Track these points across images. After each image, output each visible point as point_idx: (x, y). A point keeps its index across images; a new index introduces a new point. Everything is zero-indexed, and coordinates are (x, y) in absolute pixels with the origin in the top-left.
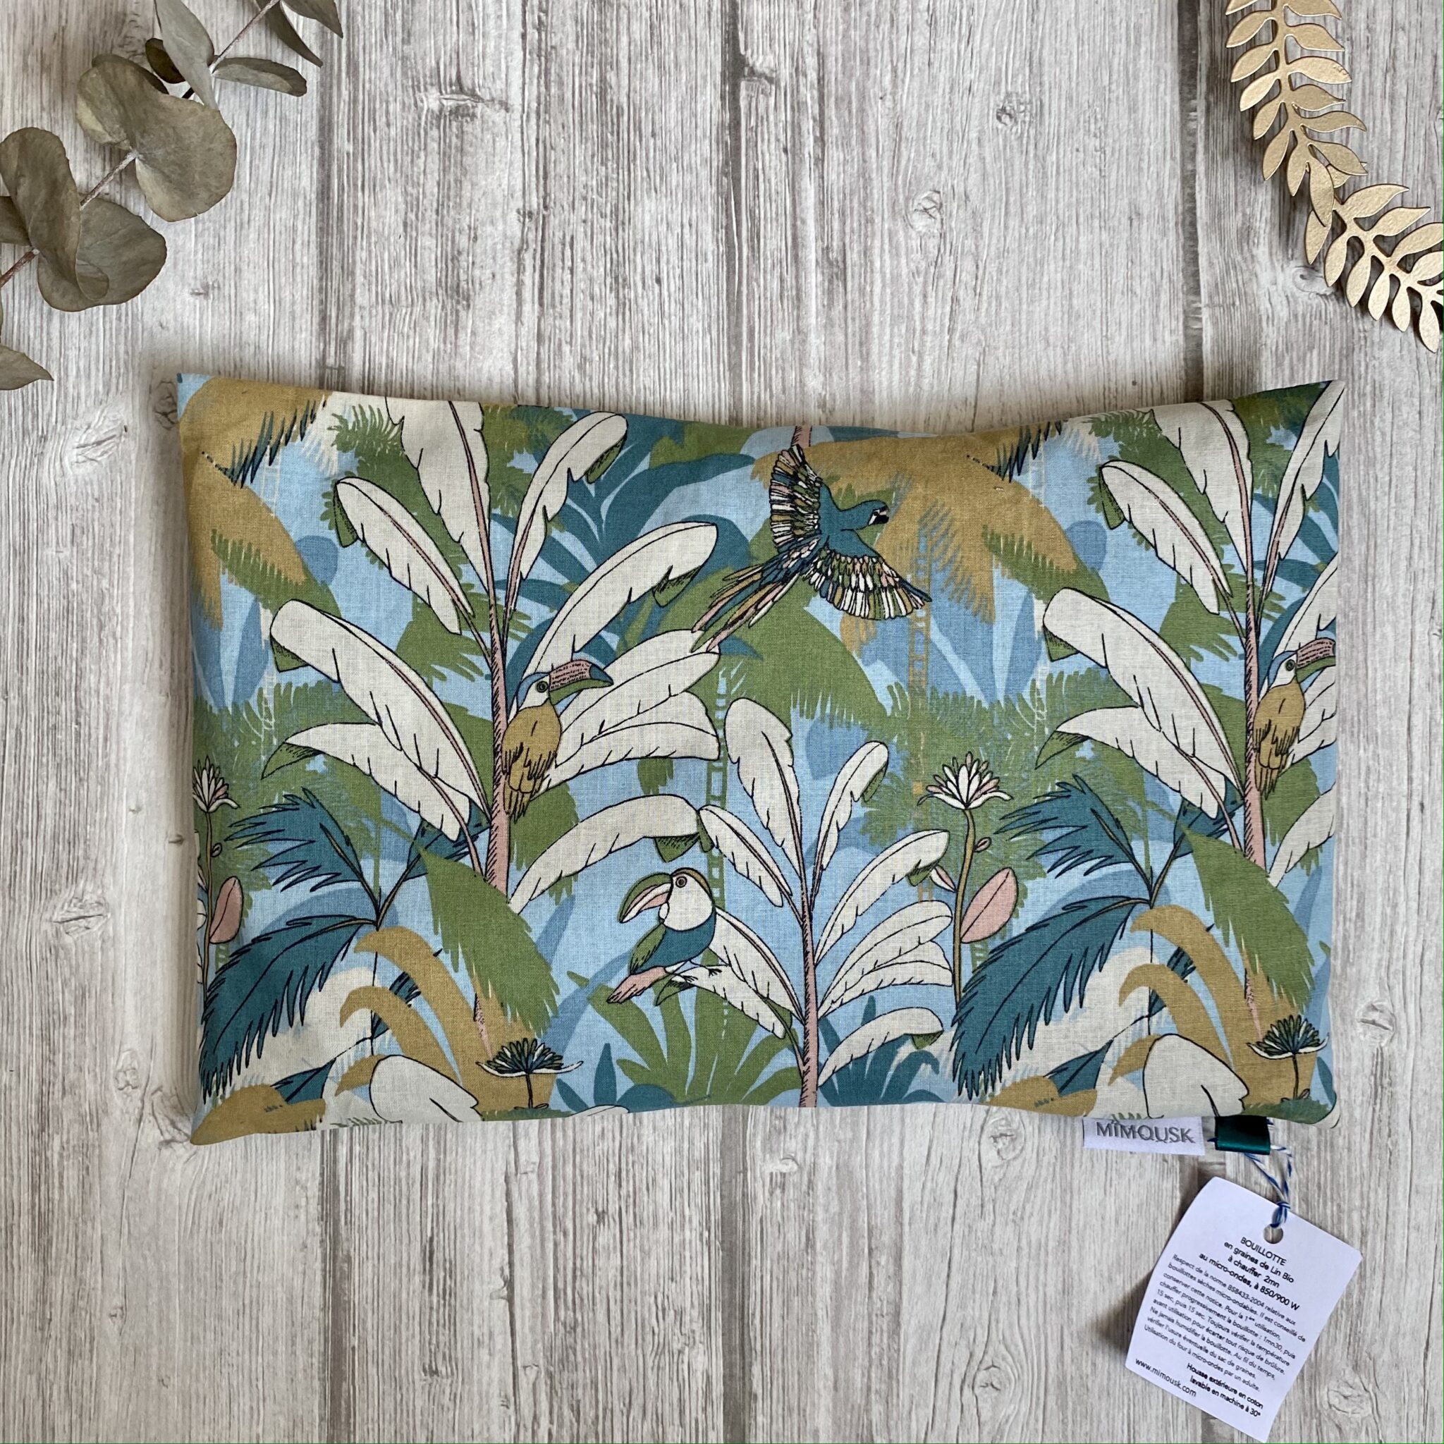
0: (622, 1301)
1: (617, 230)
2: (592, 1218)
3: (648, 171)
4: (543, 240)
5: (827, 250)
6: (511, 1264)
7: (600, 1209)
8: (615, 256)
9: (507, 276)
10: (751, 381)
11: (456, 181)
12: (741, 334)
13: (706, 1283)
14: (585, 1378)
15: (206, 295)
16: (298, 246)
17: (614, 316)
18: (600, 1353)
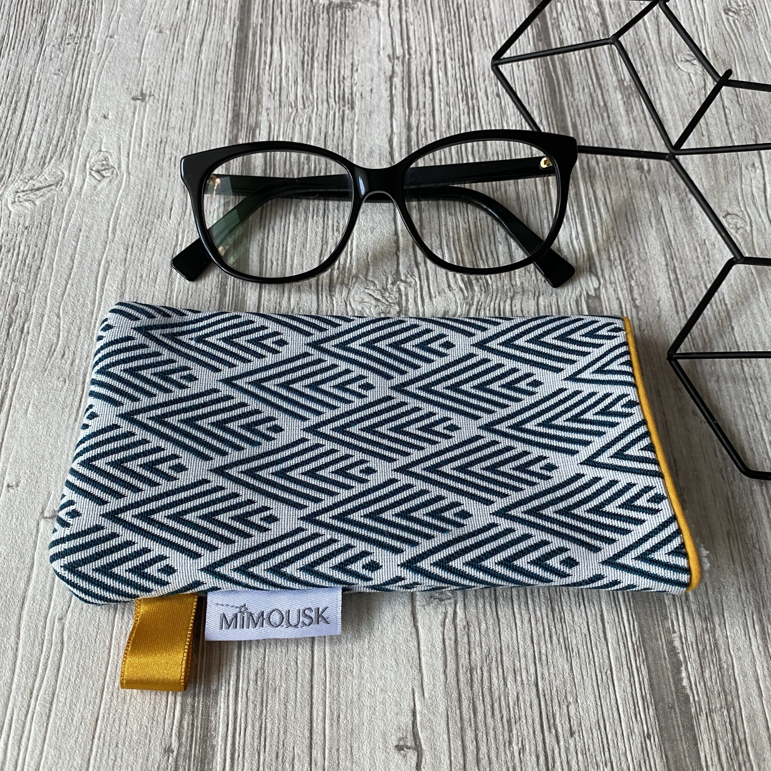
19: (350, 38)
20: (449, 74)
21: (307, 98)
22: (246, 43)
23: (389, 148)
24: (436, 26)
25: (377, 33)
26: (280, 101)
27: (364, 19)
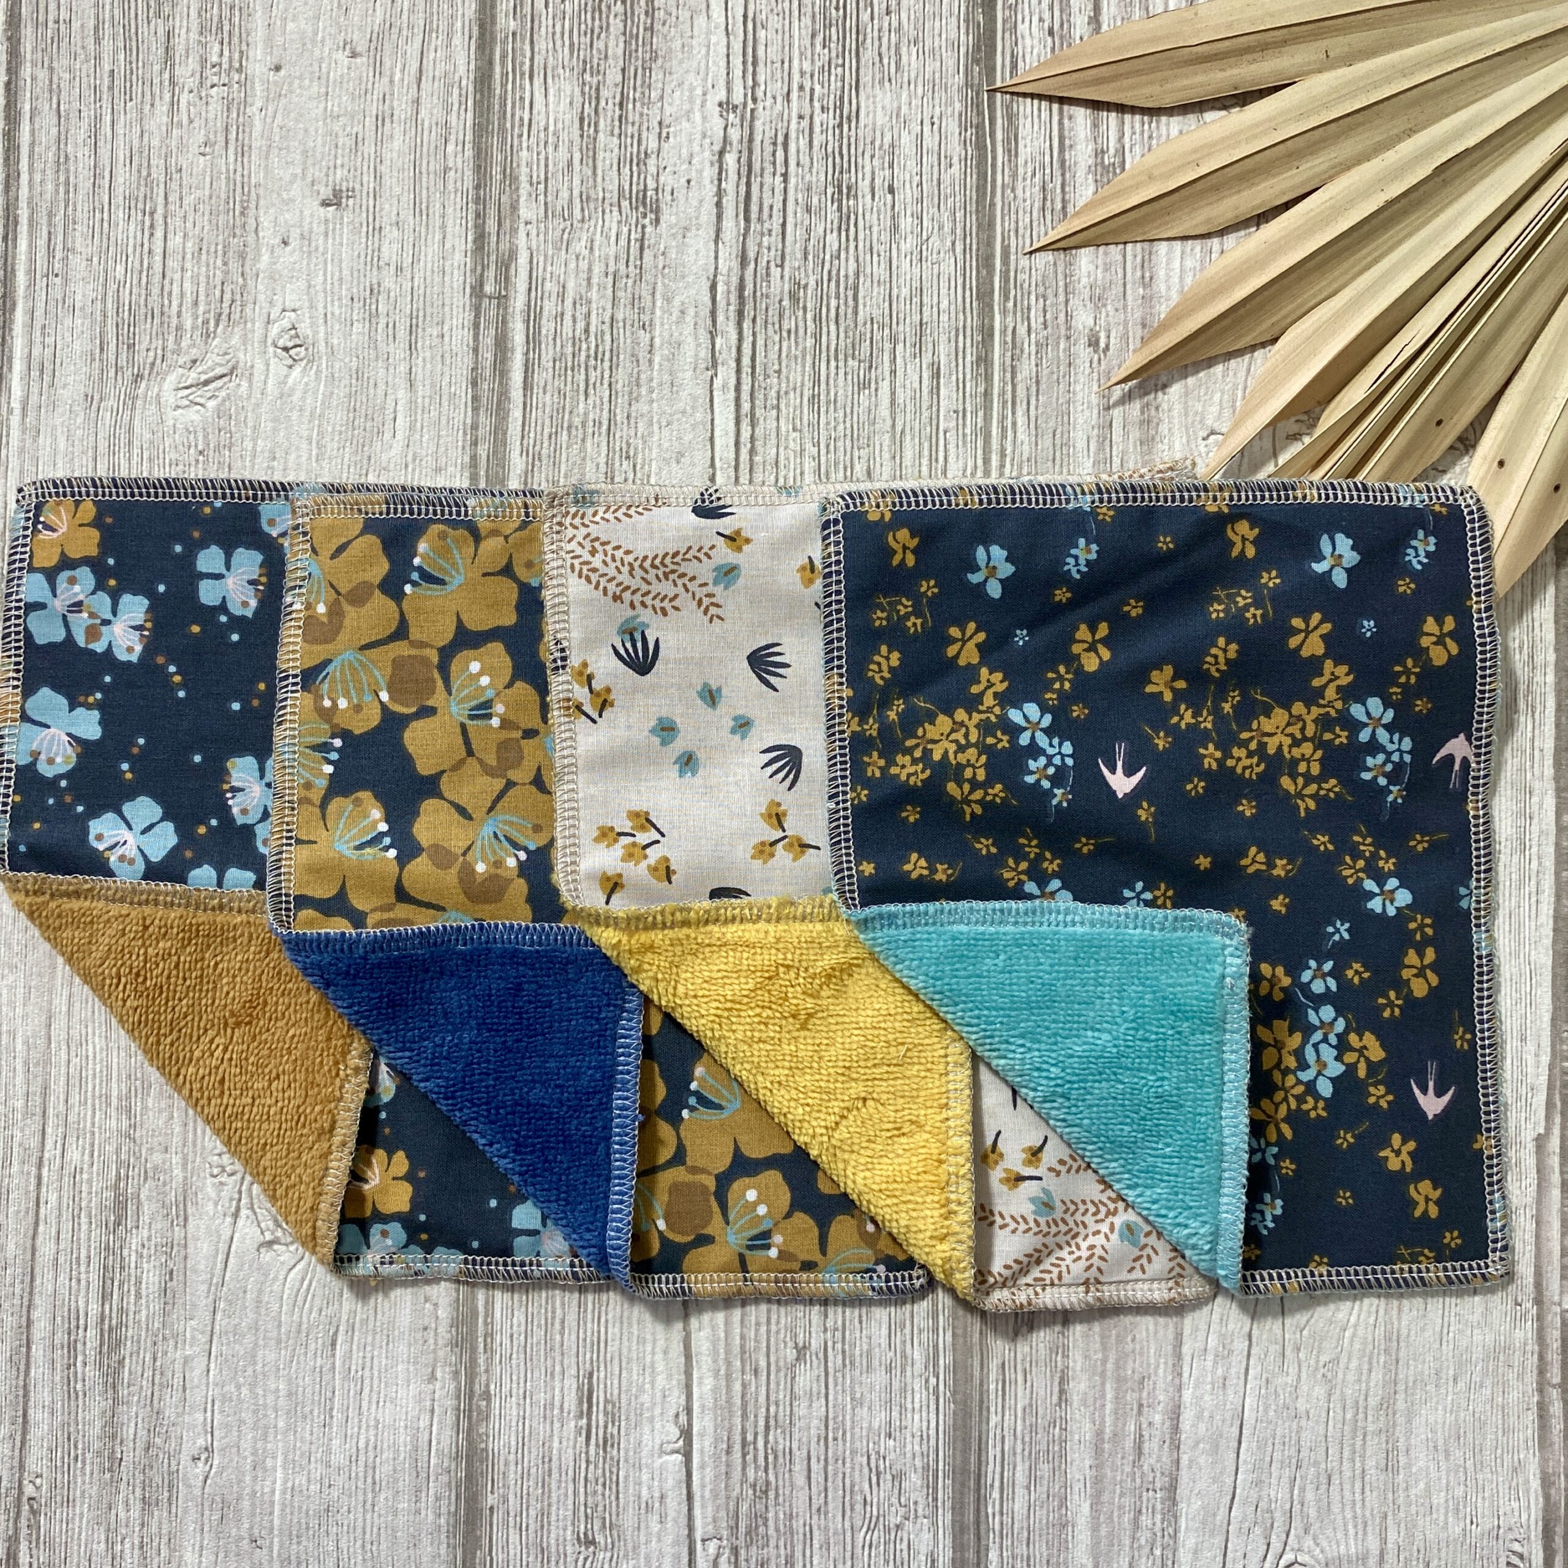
0: (826, 1460)
1: (840, 125)
2: (791, 1354)
3: (880, 55)
4: (751, 140)
5: (1100, 153)
6: (689, 1410)
7: (801, 1345)
8: (838, 160)
9: (707, 182)
10: (1004, 312)
11: (644, 69)
12: (993, 256)
13: (933, 1442)
14: (778, 1556)
15: (338, 204)
16: (450, 148)
17: (835, 234)
18: (798, 1524)
19: (660, 61)
20: (816, 143)
21: (588, 198)
22: (490, 76)
23: (710, 304)
24: (803, 32)
25: (704, 51)
26: (546, 204)
27: (684, 15)
